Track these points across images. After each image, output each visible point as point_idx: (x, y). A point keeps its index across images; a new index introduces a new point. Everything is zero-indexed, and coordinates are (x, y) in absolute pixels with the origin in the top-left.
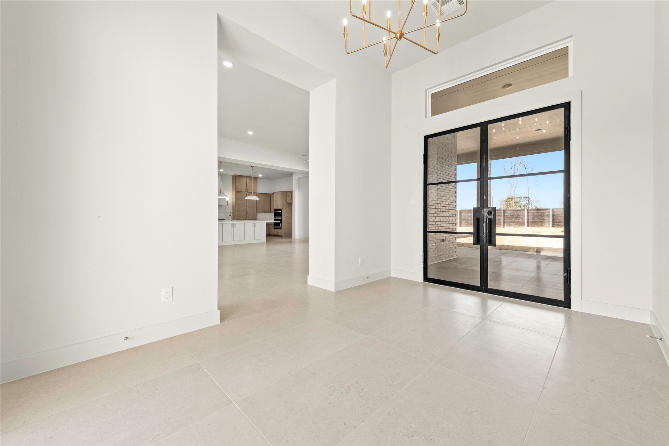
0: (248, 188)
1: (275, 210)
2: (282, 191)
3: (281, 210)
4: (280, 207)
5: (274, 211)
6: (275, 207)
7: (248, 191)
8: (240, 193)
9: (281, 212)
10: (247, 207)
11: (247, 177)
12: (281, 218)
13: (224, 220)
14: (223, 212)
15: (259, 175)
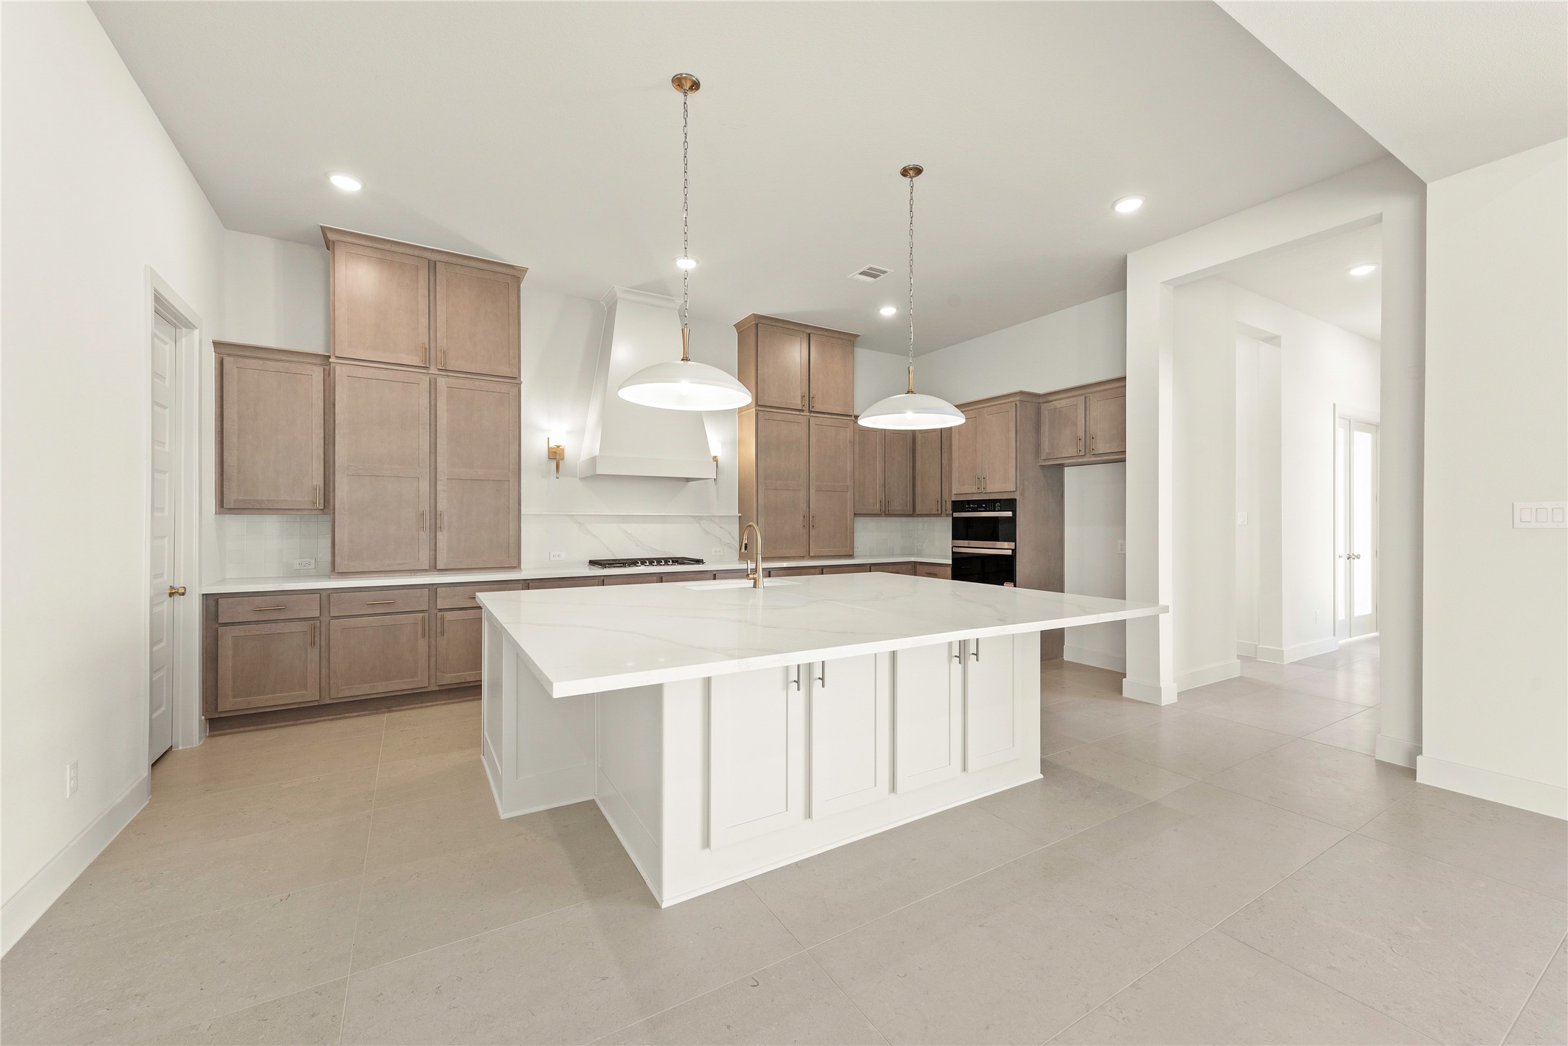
0: (813, 392)
1: (958, 505)
2: (1022, 393)
3: (1010, 504)
4: (998, 486)
5: (954, 510)
6: (963, 488)
7: (818, 407)
8: (779, 417)
9: (1010, 514)
10: (813, 490)
11: (814, 332)
12: (1014, 551)
13: (699, 562)
14: (693, 517)
15: (879, 310)
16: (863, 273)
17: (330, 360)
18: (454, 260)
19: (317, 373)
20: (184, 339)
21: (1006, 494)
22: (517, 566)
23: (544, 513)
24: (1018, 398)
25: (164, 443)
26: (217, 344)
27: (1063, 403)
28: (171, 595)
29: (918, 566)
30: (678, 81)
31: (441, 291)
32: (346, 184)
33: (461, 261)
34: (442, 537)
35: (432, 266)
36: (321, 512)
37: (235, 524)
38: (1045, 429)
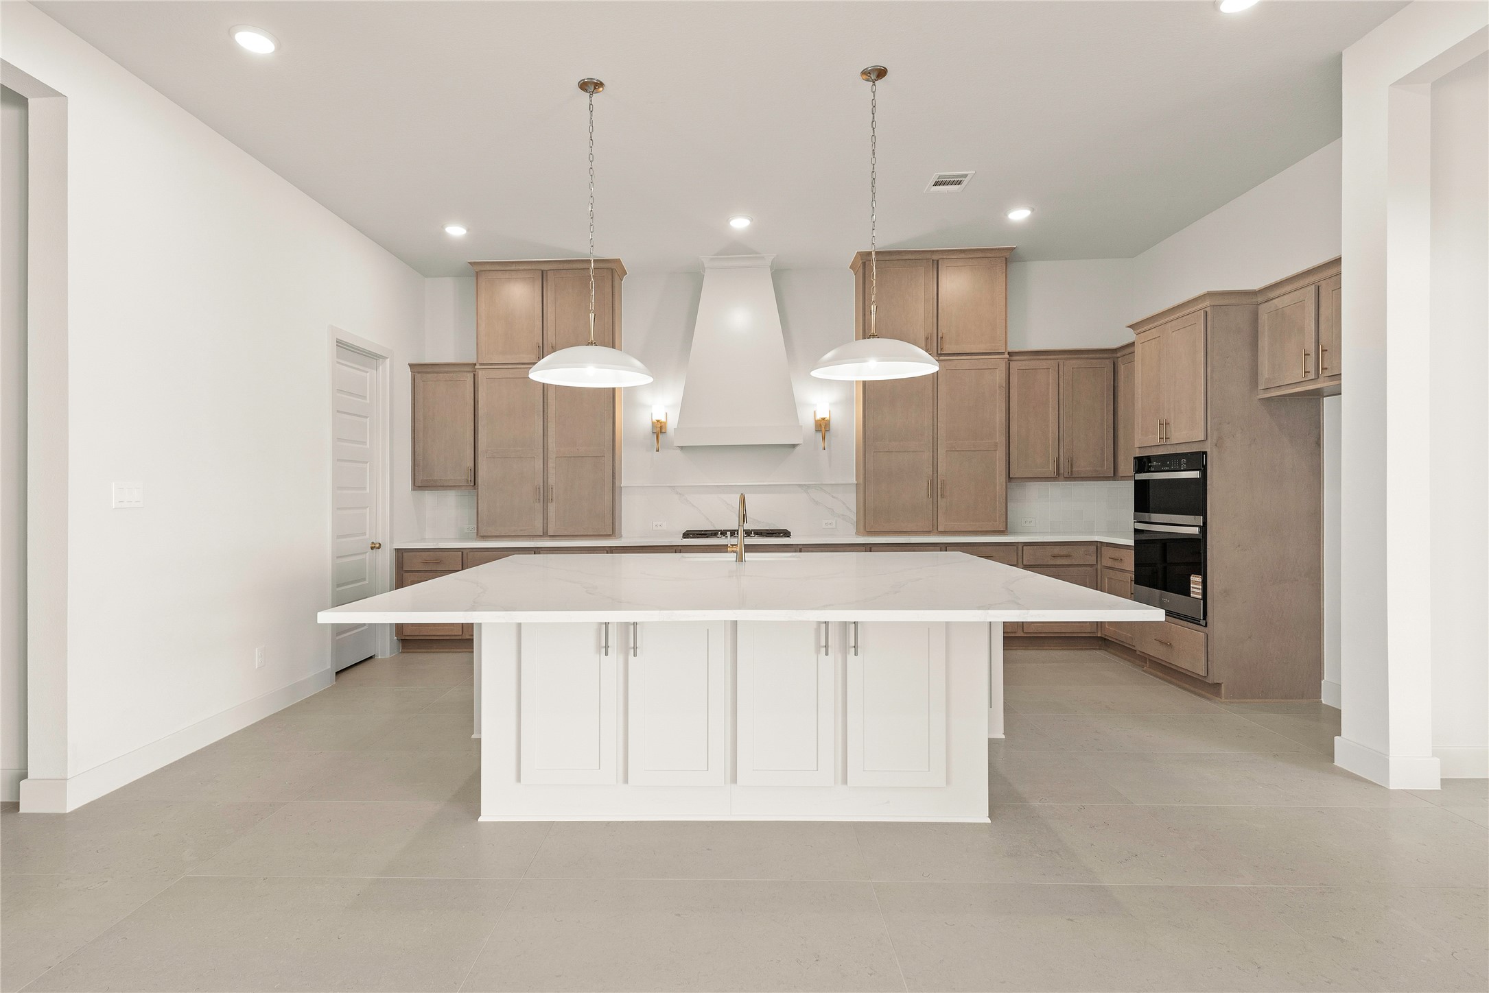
0: (942, 331)
1: (1142, 464)
2: (1210, 294)
3: (1197, 460)
4: (1185, 434)
5: (1136, 470)
6: (1146, 439)
7: (950, 348)
9: (1195, 474)
10: (942, 452)
11: (941, 257)
12: (1204, 528)
13: (786, 534)
14: (800, 486)
15: (1006, 215)
16: (936, 184)
17: (476, 367)
18: (561, 266)
19: (470, 377)
20: (381, 367)
21: (1195, 445)
22: (613, 533)
23: (646, 485)
24: (1207, 303)
25: (366, 442)
26: (411, 366)
27: (1286, 300)
28: (372, 548)
29: (1103, 548)
30: (584, 86)
31: (550, 295)
32: (456, 231)
33: (567, 266)
34: (552, 507)
35: (543, 274)
36: (473, 488)
37: (429, 497)
38: (1264, 342)
